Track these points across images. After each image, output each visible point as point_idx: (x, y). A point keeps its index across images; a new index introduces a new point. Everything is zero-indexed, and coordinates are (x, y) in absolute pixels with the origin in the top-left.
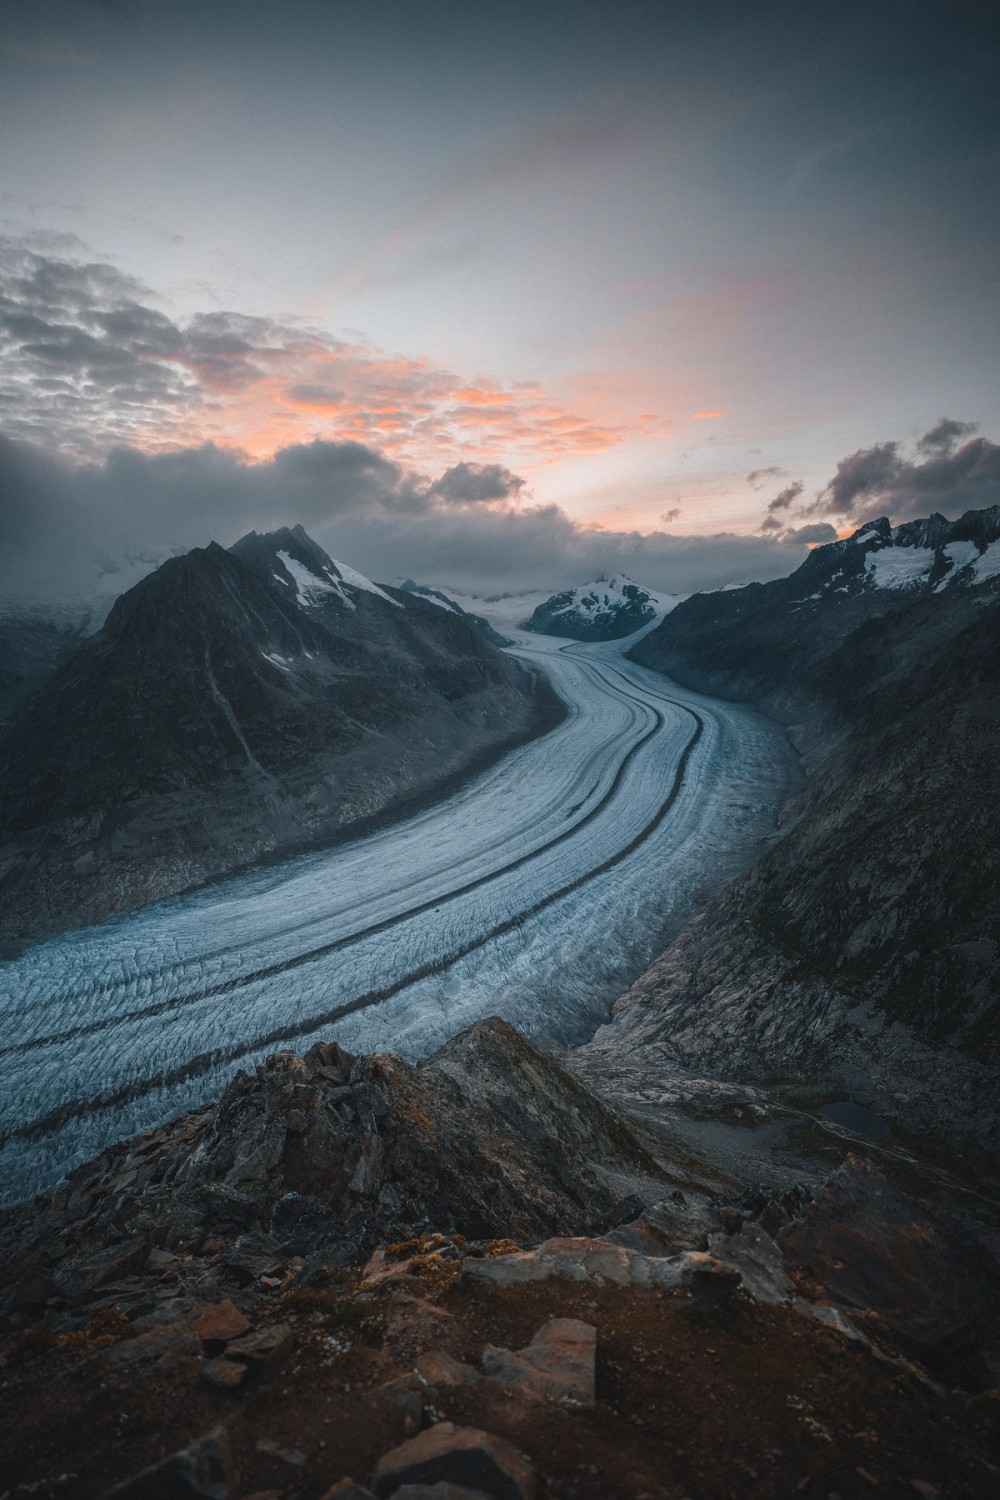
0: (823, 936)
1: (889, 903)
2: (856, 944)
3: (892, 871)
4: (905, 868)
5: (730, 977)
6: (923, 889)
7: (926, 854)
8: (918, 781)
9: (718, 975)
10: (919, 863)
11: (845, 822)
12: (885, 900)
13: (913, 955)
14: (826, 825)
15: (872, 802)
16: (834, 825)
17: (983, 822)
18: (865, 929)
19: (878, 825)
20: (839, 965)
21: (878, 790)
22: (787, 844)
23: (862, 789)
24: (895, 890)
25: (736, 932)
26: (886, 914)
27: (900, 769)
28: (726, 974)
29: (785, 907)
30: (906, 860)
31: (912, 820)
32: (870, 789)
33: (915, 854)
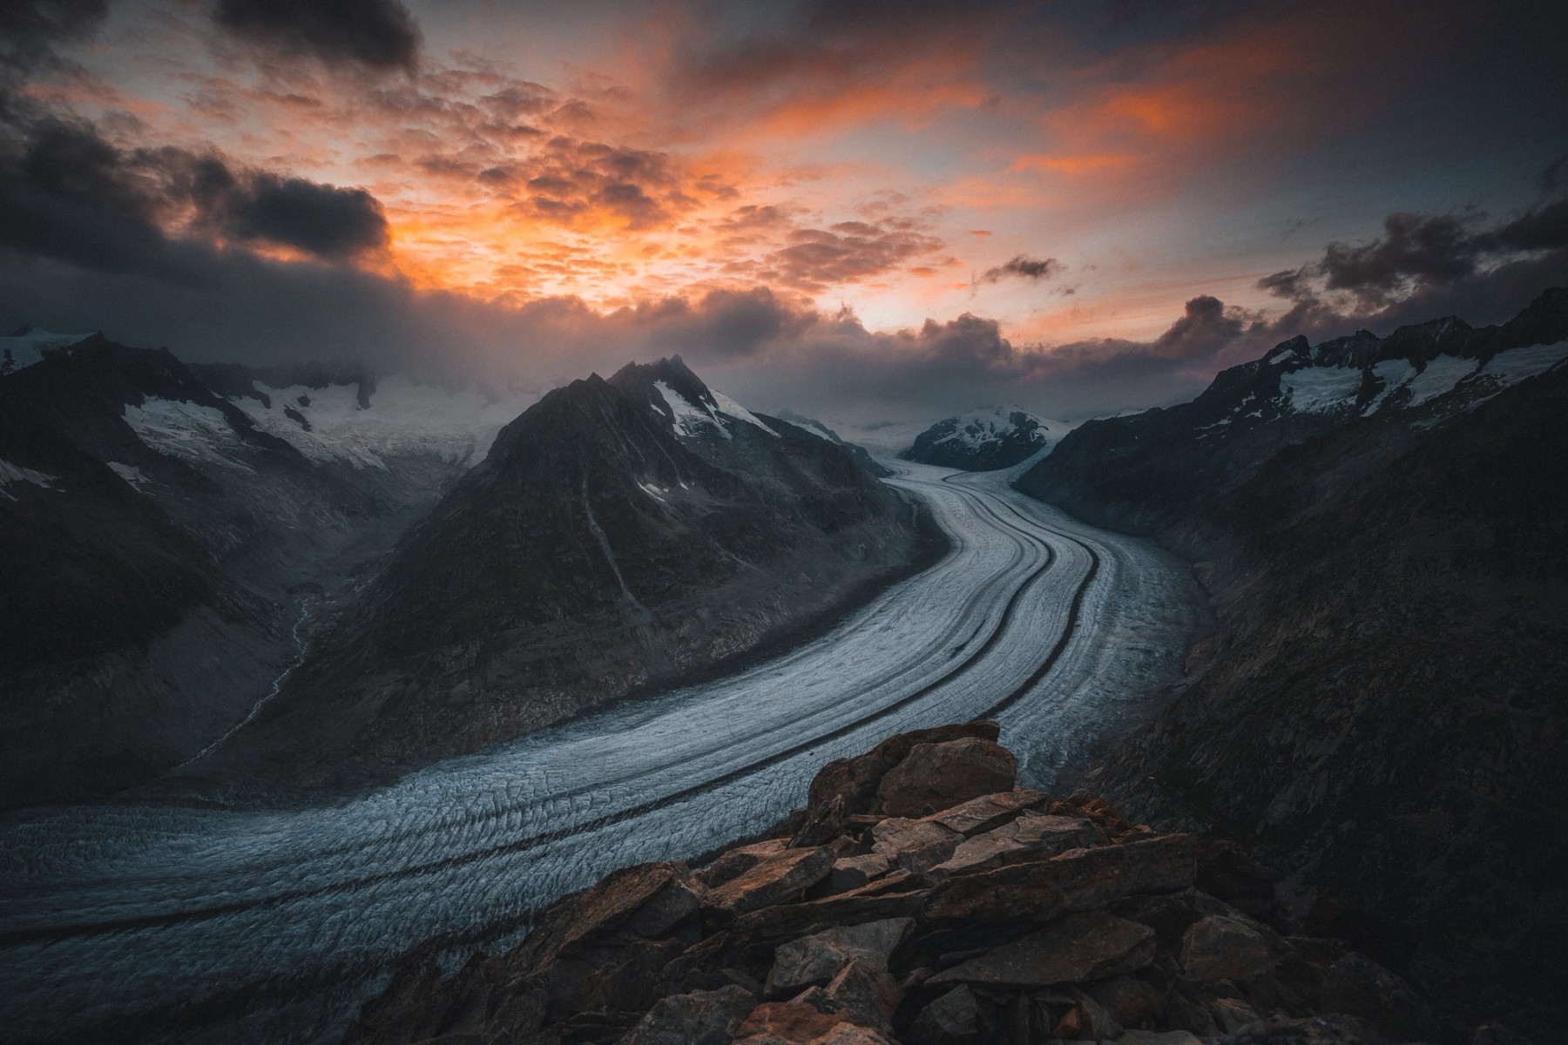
0: (1239, 798)
1: (1318, 764)
2: (1279, 809)
3: (1319, 727)
4: (1335, 725)
6: (1358, 749)
7: (1359, 709)
8: (1348, 626)
10: (1352, 719)
11: (1263, 671)
12: (1312, 760)
13: (1350, 824)
14: (1240, 673)
15: (1292, 648)
16: (1249, 674)
17: (1428, 673)
18: (1289, 793)
19: (1301, 675)
20: (1258, 831)
21: (1300, 635)
22: (1195, 694)
23: (1282, 634)
24: (1324, 748)
25: (1138, 789)
26: (1313, 775)
27: (1326, 613)
29: (1194, 763)
30: (1337, 714)
31: (1342, 671)
32: (1291, 635)
33: (1346, 709)
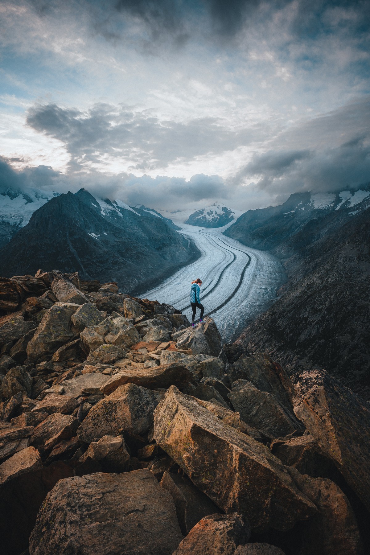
0: (291, 334)
1: (315, 323)
2: (303, 337)
3: (316, 311)
4: (320, 310)
5: (258, 349)
6: (326, 317)
7: (327, 305)
8: (326, 279)
9: (254, 349)
10: (325, 308)
11: (300, 294)
12: (313, 321)
13: (323, 341)
14: (293, 295)
15: (309, 287)
16: (296, 295)
17: (348, 293)
18: (306, 332)
19: (311, 295)
20: (296, 344)
21: (312, 282)
22: (279, 302)
23: (307, 282)
24: (317, 318)
25: (261, 333)
26: (313, 326)
27: (320, 275)
28: (257, 349)
29: (278, 324)
30: (321, 307)
31: (323, 293)
32: (309, 282)
33: (324, 305)
